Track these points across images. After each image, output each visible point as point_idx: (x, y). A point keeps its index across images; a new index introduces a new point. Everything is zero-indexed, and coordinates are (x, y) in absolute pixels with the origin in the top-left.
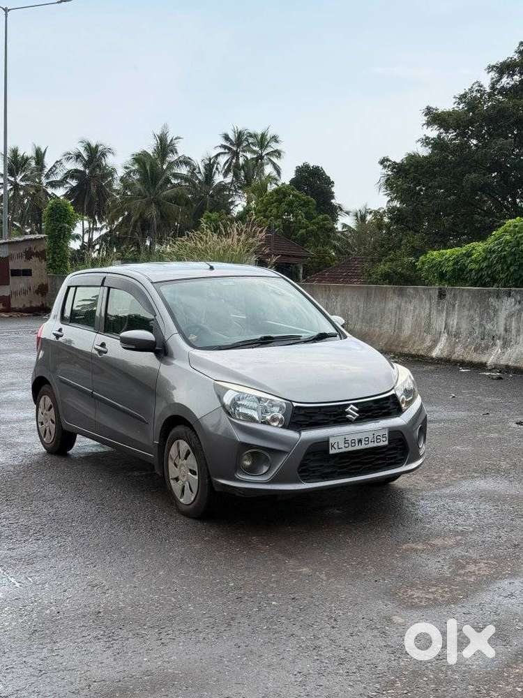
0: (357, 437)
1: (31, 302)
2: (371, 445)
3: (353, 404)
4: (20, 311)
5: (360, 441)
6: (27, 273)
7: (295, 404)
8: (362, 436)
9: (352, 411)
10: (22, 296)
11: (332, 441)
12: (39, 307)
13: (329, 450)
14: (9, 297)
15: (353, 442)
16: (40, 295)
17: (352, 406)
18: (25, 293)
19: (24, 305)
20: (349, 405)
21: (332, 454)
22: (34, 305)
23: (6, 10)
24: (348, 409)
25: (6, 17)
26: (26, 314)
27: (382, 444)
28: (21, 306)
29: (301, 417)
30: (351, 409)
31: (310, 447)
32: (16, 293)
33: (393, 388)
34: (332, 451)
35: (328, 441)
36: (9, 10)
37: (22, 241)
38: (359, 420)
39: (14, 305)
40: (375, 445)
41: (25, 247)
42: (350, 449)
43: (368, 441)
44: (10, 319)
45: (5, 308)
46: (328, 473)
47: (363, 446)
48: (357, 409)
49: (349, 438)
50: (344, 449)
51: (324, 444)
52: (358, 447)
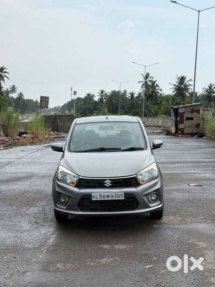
0: (106, 194)
1: (192, 131)
2: (114, 199)
3: (109, 180)
4: (188, 134)
5: (108, 196)
6: (192, 119)
7: (80, 177)
8: (109, 194)
9: (108, 183)
10: (189, 128)
11: (93, 195)
12: (196, 133)
13: (91, 199)
14: (183, 129)
15: (104, 196)
16: (196, 128)
17: (108, 180)
18: (190, 127)
19: (189, 132)
20: (106, 180)
21: (93, 201)
22: (193, 132)
23: (199, 11)
24: (105, 182)
25: (199, 14)
26: (189, 136)
27: (120, 199)
28: (188, 132)
29: (82, 183)
30: (107, 181)
31: (82, 196)
32: (186, 127)
33: (136, 174)
34: (93, 199)
35: (91, 195)
36: (200, 11)
37: (190, 106)
38: (110, 187)
39: (185, 132)
40: (117, 199)
41: (191, 108)
42: (103, 199)
43: (113, 196)
44: (182, 137)
45: (181, 133)
46: (93, 209)
47: (110, 199)
48: (110, 182)
49: (102, 194)
50: (99, 199)
51: (89, 196)
52: (106, 199)
